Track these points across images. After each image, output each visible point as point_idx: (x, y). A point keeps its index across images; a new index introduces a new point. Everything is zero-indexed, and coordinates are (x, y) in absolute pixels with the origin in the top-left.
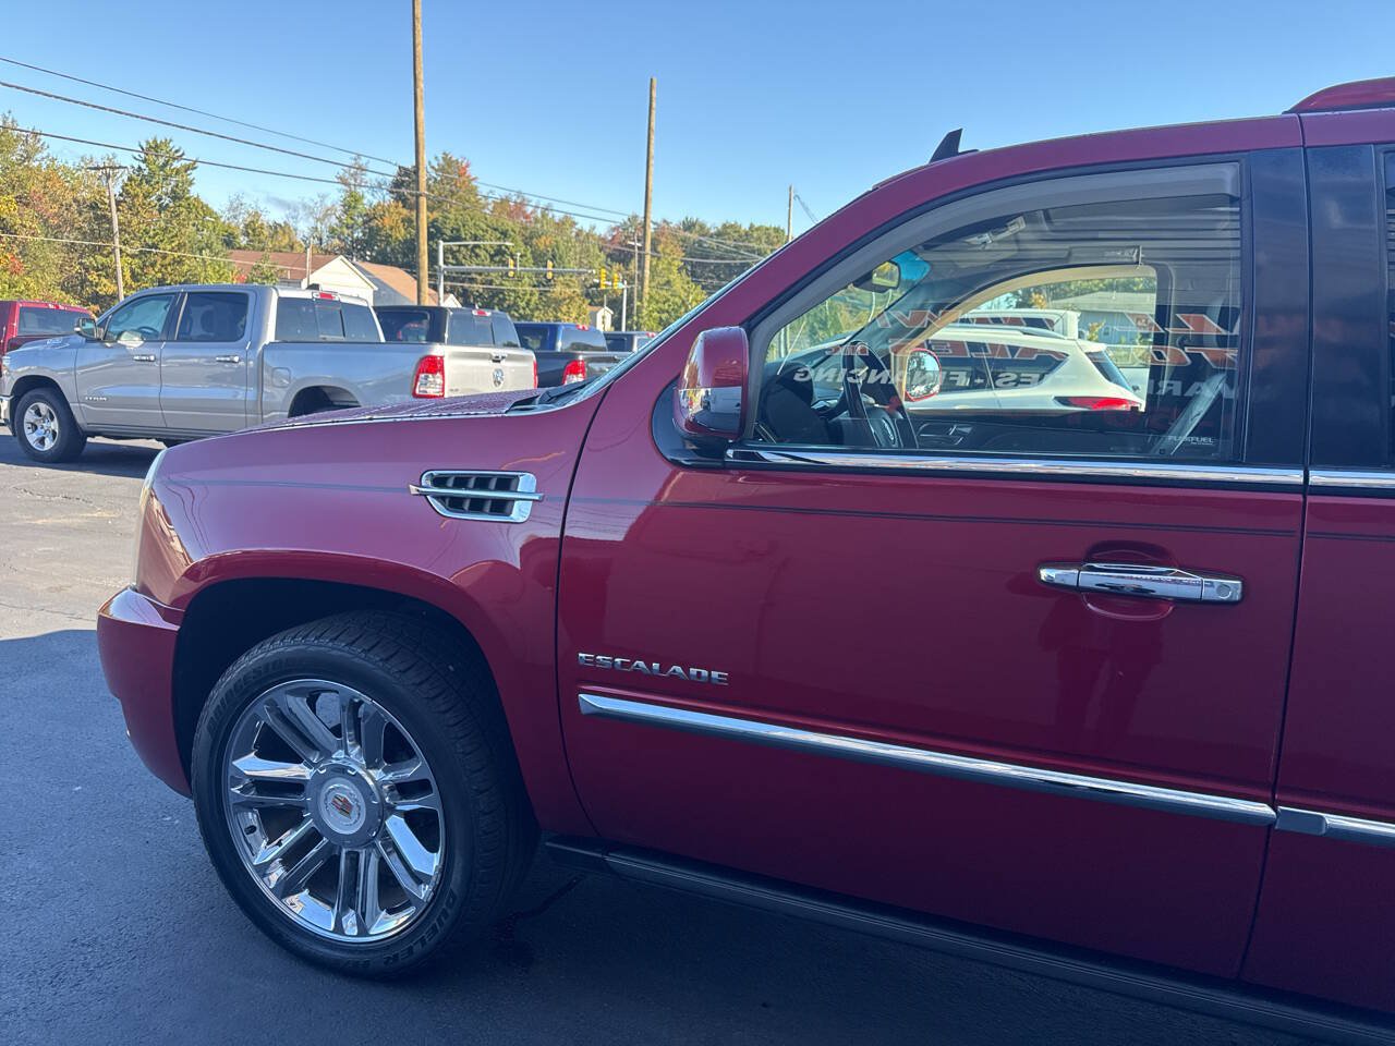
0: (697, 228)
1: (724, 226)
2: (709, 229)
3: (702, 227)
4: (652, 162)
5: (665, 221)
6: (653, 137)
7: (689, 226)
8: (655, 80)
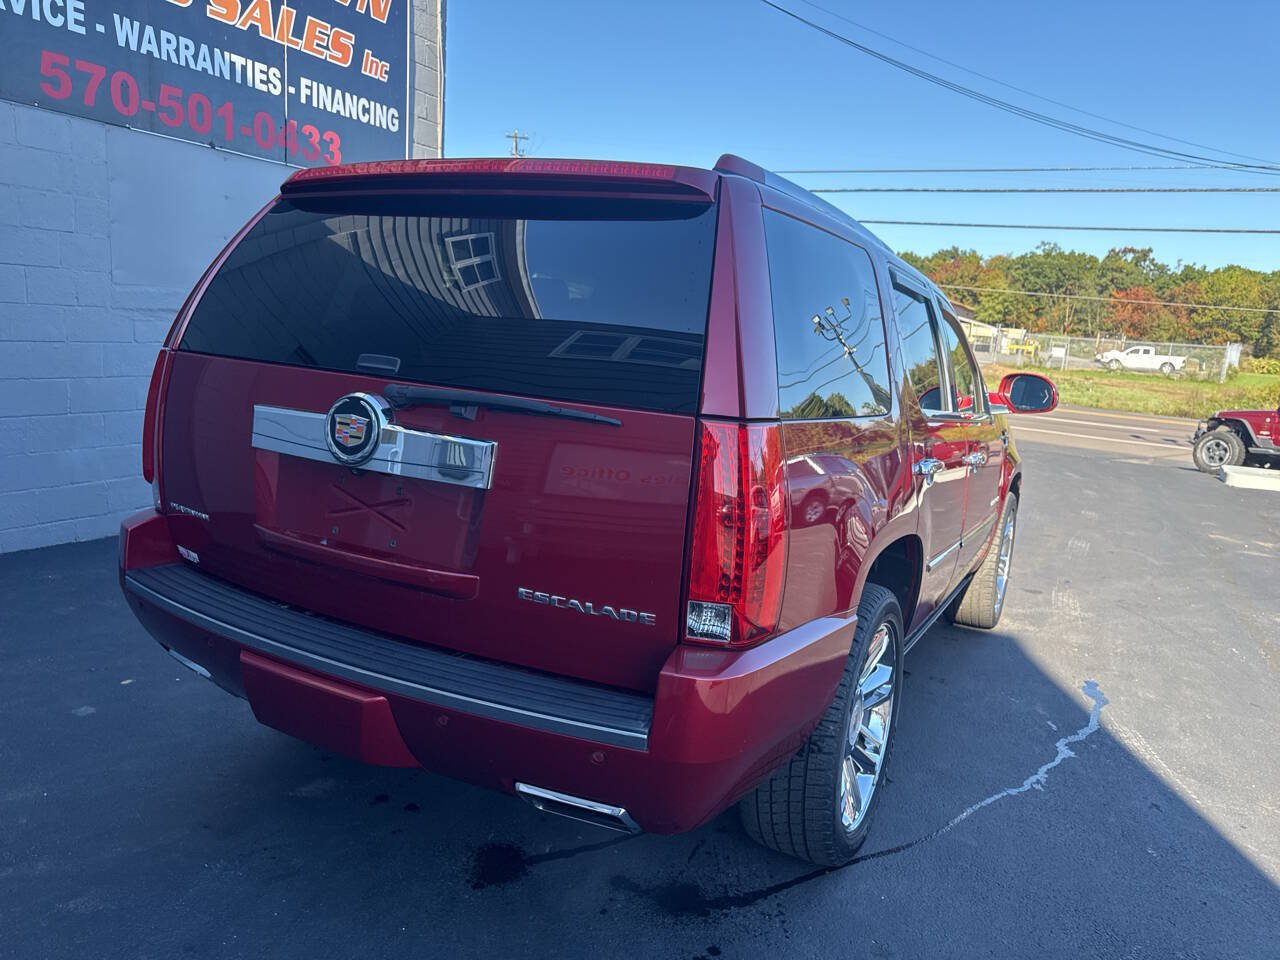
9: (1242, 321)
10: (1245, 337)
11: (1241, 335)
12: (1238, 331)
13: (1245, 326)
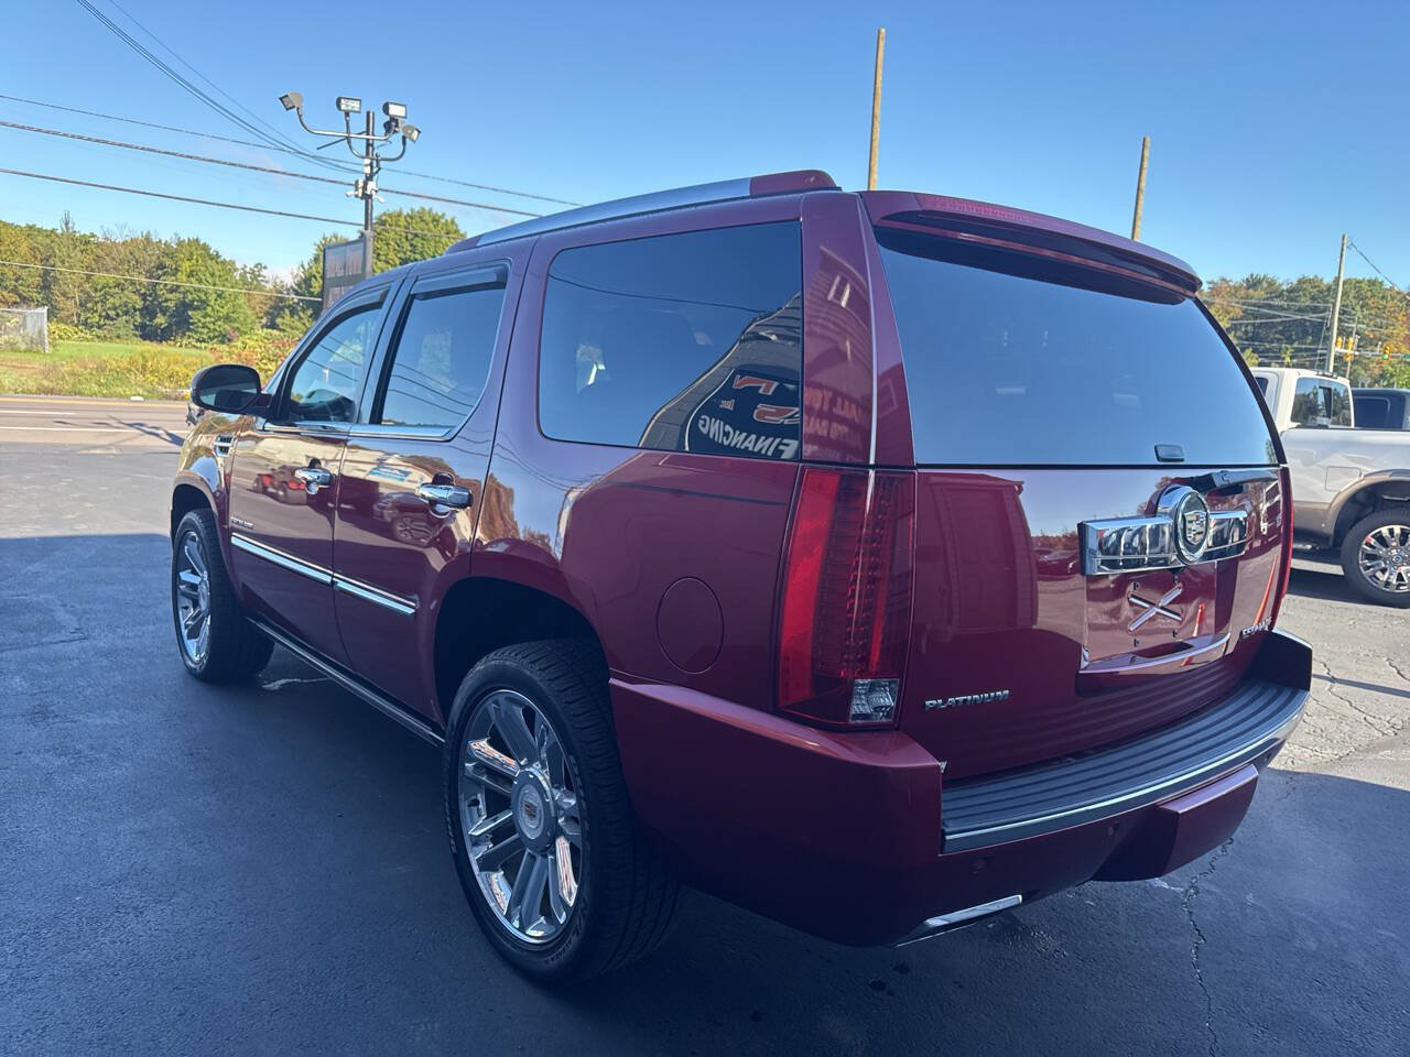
0: (1265, 285)
1: (1300, 282)
2: (1281, 285)
3: (1271, 283)
4: (1139, 223)
5: (1223, 280)
6: (1141, 197)
7: (1253, 283)
8: (1148, 139)
9: (16, 281)
10: (25, 298)
11: (20, 296)
12: (15, 291)
13: (21, 285)
